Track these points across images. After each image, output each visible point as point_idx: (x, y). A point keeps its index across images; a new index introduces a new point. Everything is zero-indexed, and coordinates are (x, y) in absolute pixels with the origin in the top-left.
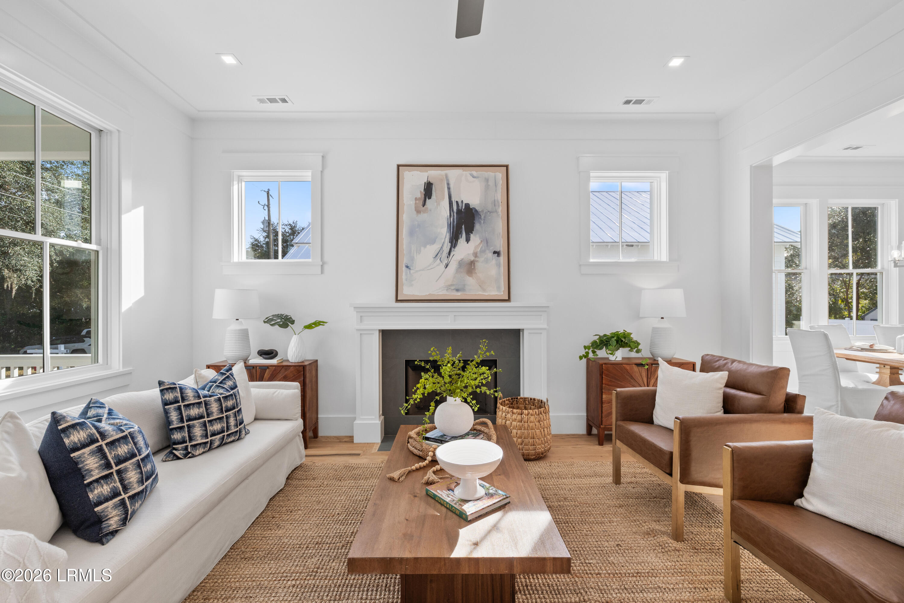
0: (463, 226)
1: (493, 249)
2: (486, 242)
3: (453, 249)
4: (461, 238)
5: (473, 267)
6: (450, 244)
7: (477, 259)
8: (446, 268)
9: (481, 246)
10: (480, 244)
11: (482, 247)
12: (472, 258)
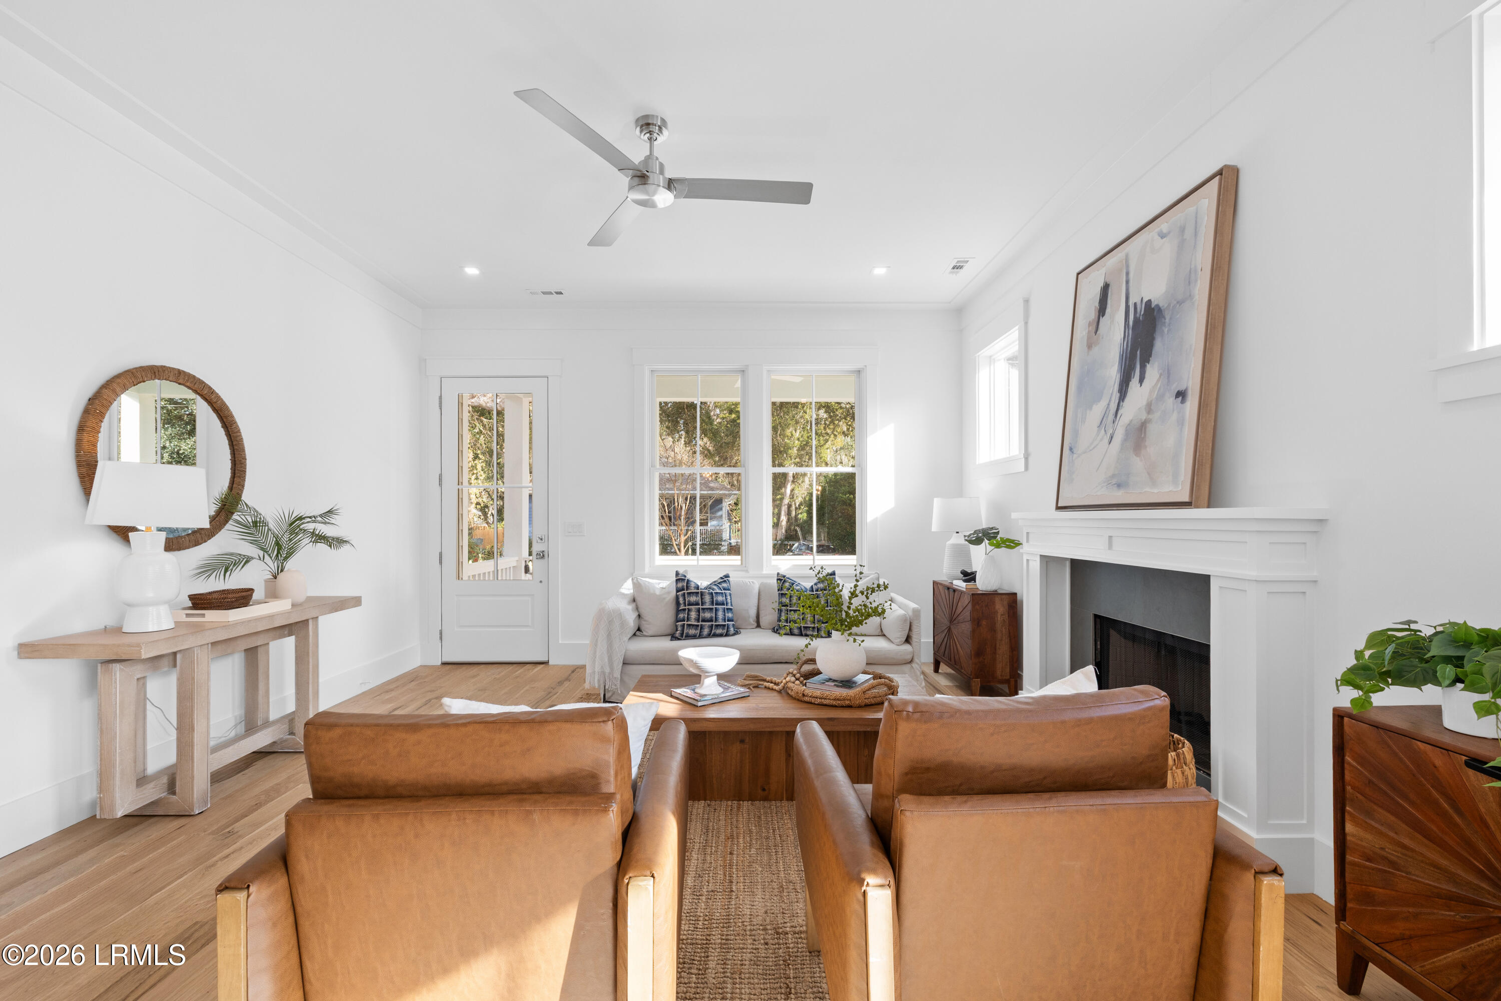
0: (1138, 352)
1: (1175, 388)
2: (1168, 373)
3: (1121, 403)
4: (1133, 378)
5: (1143, 436)
6: (1118, 395)
7: (1150, 416)
8: (1110, 443)
9: (1159, 385)
10: (1158, 381)
11: (1160, 388)
12: (1144, 416)
